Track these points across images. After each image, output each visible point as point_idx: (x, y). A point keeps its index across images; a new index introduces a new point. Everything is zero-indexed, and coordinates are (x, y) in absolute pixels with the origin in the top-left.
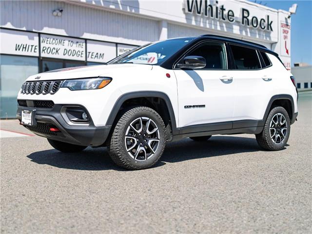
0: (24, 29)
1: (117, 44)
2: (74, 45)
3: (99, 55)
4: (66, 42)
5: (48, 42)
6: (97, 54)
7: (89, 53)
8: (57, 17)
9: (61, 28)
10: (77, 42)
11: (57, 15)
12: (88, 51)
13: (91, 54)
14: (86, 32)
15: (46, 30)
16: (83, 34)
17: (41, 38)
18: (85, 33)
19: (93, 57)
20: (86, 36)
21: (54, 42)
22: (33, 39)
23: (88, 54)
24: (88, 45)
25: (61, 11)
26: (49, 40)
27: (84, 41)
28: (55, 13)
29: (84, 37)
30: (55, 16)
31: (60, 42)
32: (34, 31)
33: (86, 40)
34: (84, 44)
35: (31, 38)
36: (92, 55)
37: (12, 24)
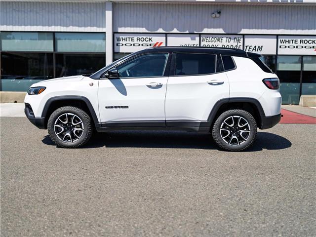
0: (187, 32)
1: (277, 36)
2: (232, 41)
3: (257, 47)
4: (224, 39)
5: (208, 41)
6: (255, 46)
7: (247, 46)
8: (216, 18)
9: (220, 28)
10: (235, 38)
11: (216, 17)
12: (245, 45)
13: (248, 48)
14: (244, 28)
15: (205, 31)
16: (241, 30)
17: (202, 38)
18: (243, 30)
19: (250, 50)
20: (244, 31)
21: (213, 40)
22: (195, 39)
23: (245, 48)
24: (246, 39)
25: (219, 13)
26: (208, 39)
27: (242, 36)
28: (214, 15)
29: (241, 33)
30: (214, 18)
31: (218, 40)
32: (195, 32)
33: (244, 35)
34: (242, 39)
35: (193, 39)
36: (250, 48)
37: (178, 30)
